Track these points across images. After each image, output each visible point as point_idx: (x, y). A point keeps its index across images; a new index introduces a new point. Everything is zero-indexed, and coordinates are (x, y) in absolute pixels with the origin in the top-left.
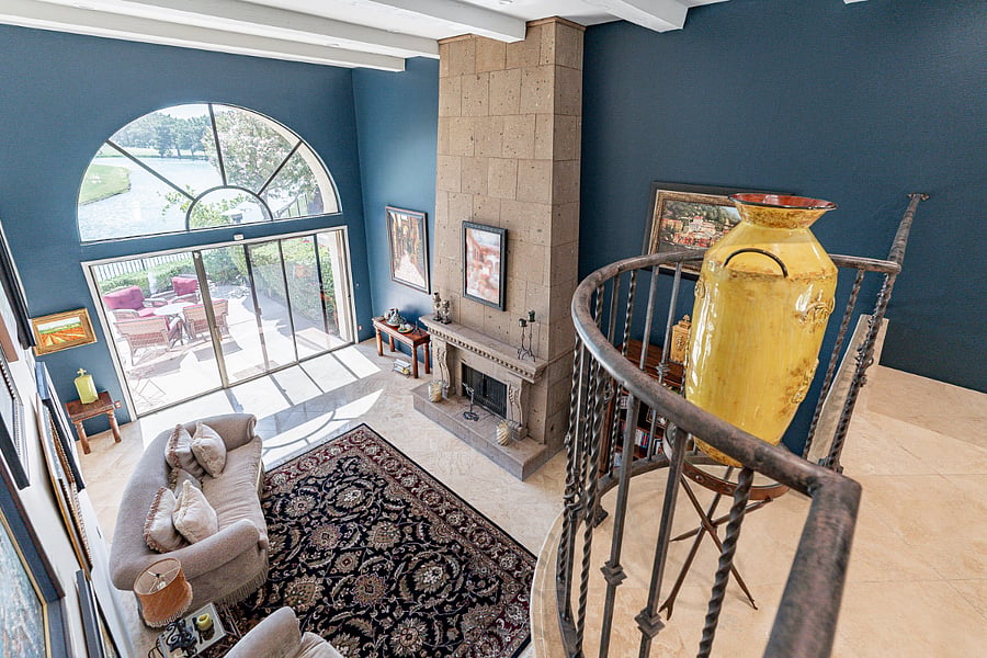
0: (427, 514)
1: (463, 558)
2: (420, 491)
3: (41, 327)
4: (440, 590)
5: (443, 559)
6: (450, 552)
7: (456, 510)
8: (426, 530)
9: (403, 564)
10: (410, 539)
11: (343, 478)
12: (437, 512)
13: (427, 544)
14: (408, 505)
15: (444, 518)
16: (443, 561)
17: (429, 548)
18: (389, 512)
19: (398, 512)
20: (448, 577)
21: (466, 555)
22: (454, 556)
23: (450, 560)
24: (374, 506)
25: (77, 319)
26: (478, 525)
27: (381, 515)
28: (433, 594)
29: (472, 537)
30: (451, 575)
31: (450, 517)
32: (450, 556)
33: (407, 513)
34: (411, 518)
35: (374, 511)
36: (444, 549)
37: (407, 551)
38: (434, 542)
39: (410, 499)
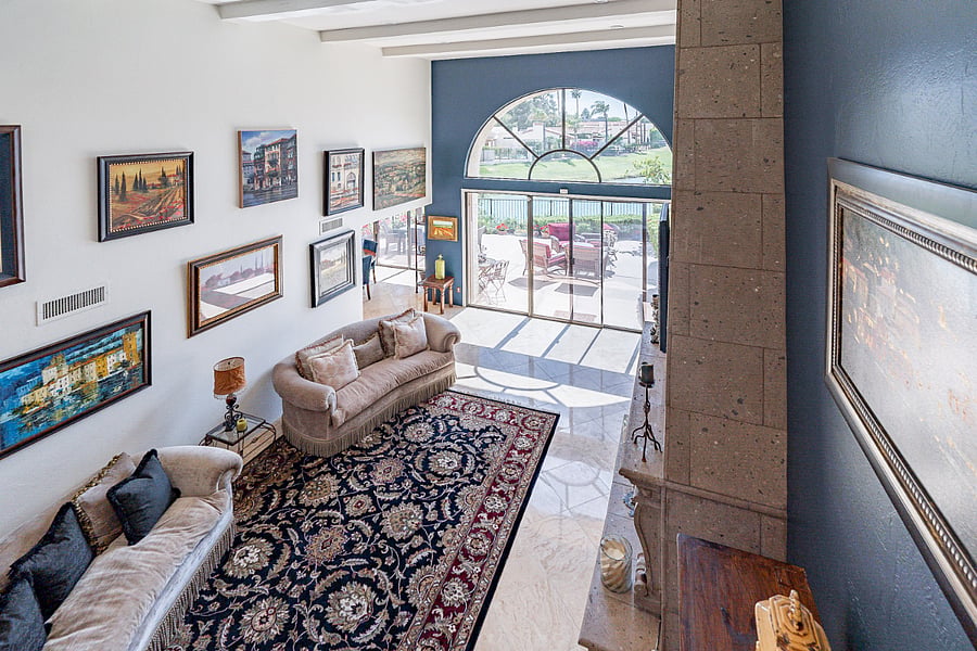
0: (450, 552)
1: (388, 637)
2: (485, 523)
3: (435, 222)
4: (332, 629)
5: (382, 607)
6: (393, 613)
7: (471, 586)
8: (422, 563)
9: (364, 561)
10: (403, 551)
11: (468, 442)
12: (457, 563)
13: (400, 575)
14: (457, 521)
15: (450, 576)
16: (377, 609)
17: (394, 581)
18: (438, 507)
19: (441, 516)
20: (352, 630)
21: (395, 640)
22: (389, 623)
23: (382, 618)
24: (441, 489)
25: (451, 223)
26: (454, 635)
27: (430, 502)
28: (324, 623)
29: (427, 635)
30: (357, 633)
31: (455, 584)
32: (387, 617)
33: (443, 527)
34: (436, 535)
35: (434, 492)
36: (397, 602)
37: (383, 558)
38: (405, 583)
39: (465, 520)
